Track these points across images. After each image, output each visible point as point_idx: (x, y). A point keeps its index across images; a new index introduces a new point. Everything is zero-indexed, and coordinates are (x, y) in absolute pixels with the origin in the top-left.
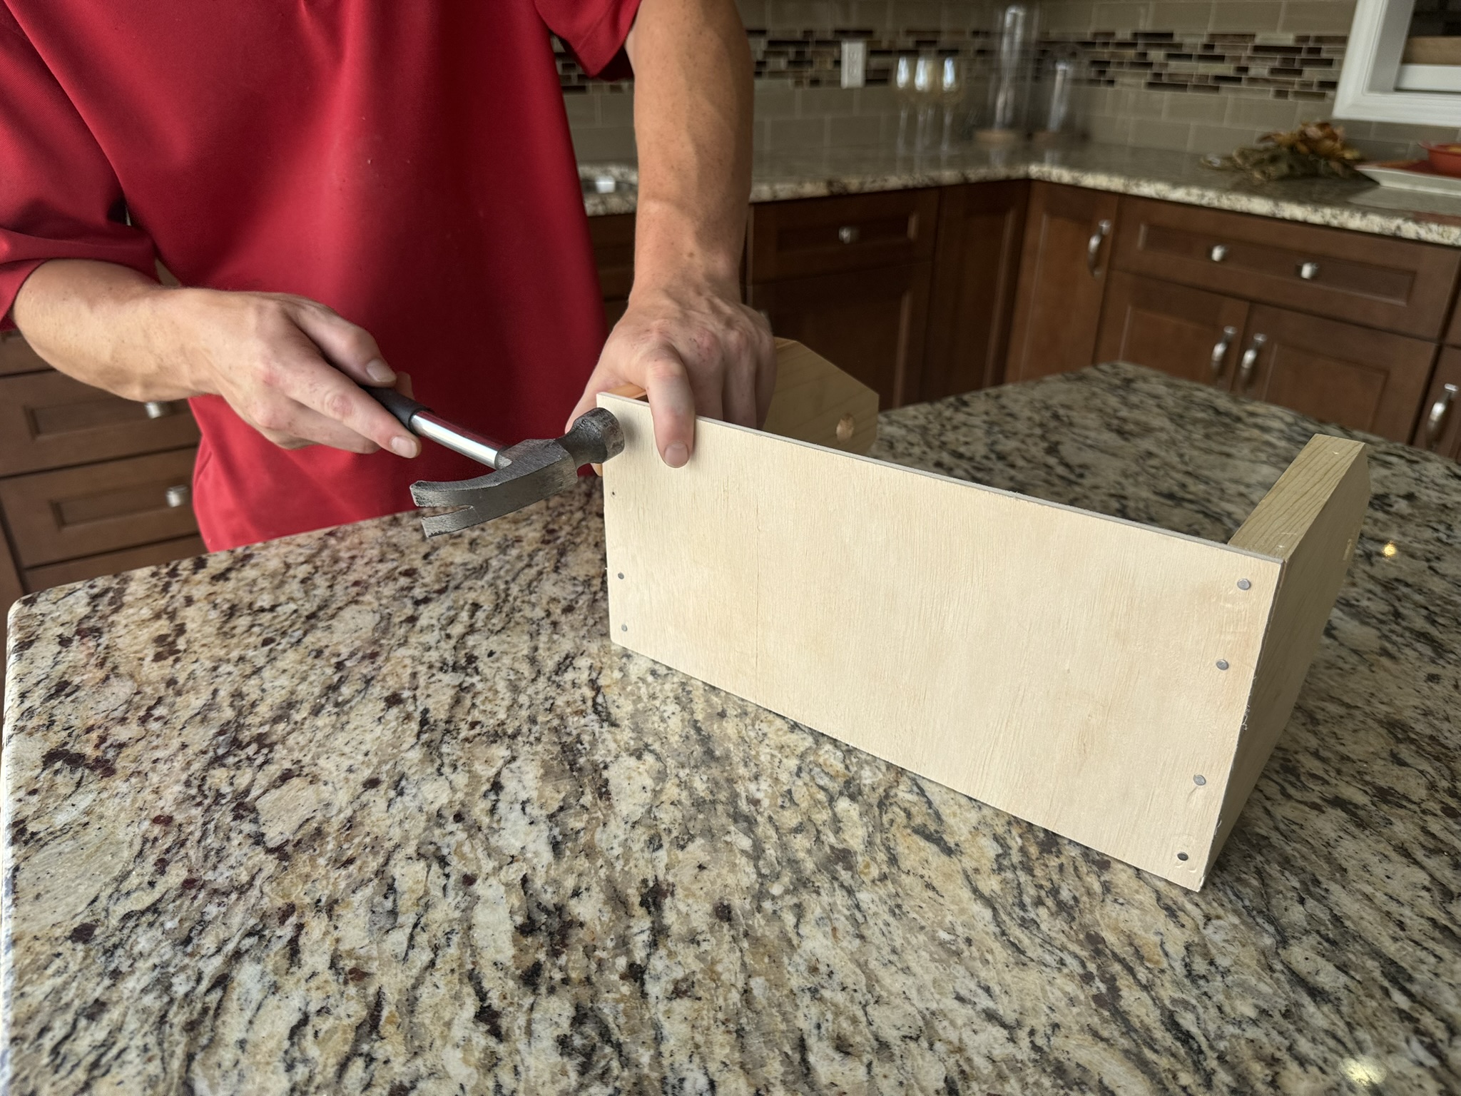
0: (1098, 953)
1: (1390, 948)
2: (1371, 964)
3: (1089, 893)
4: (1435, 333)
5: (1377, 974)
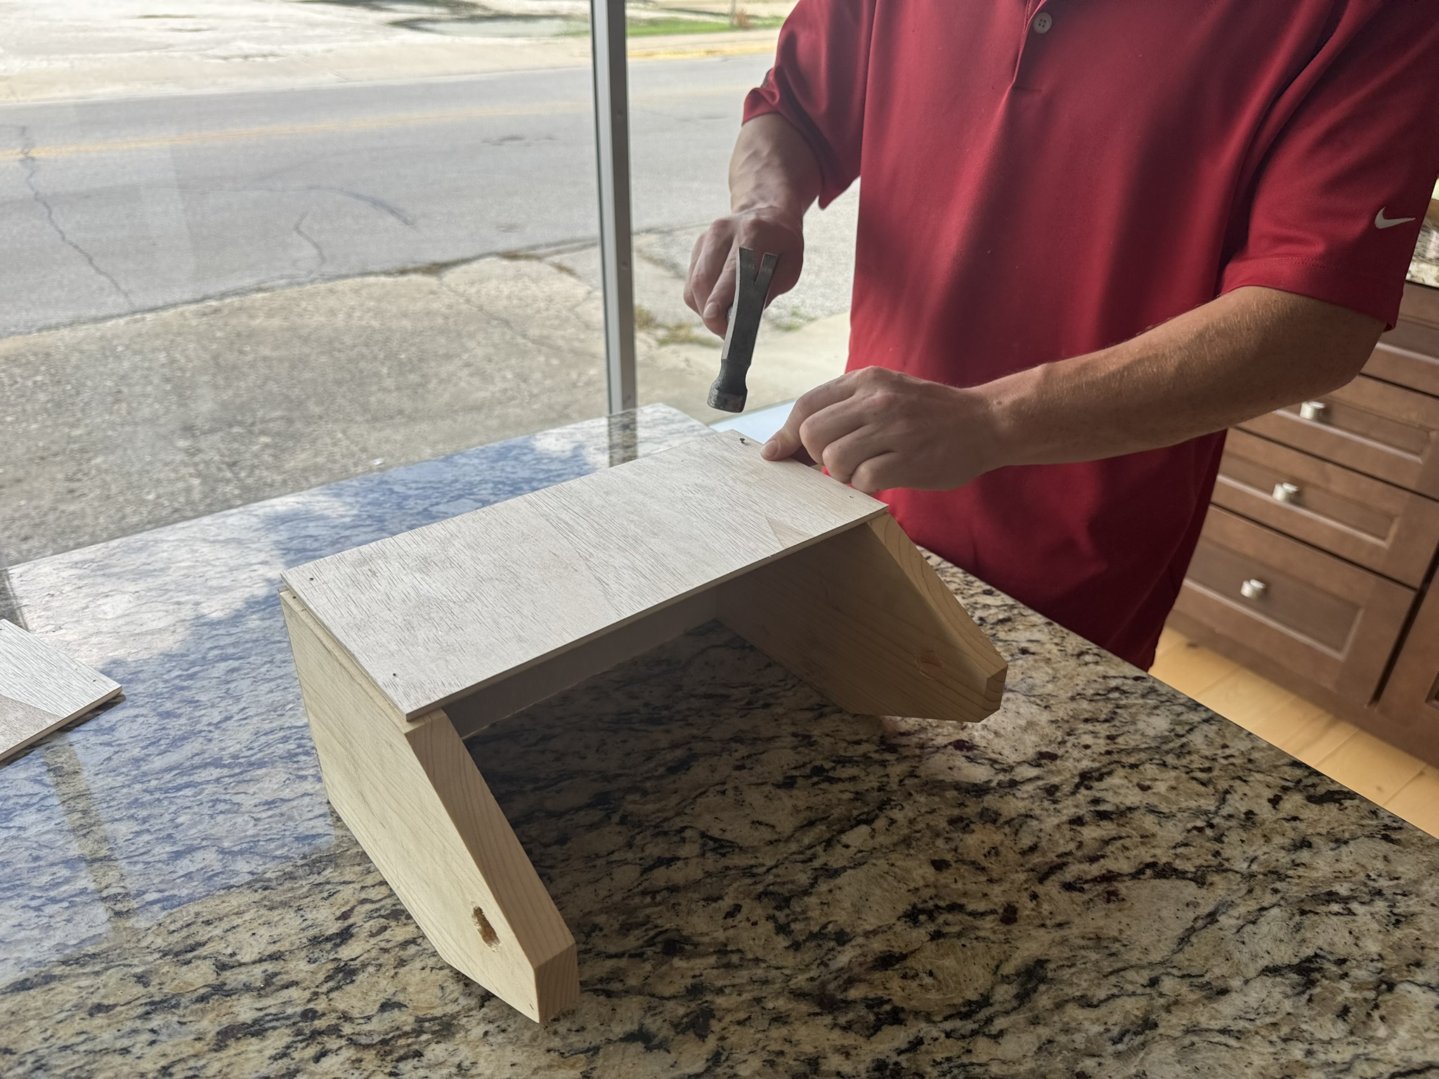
0: (251, 764)
3: (299, 769)
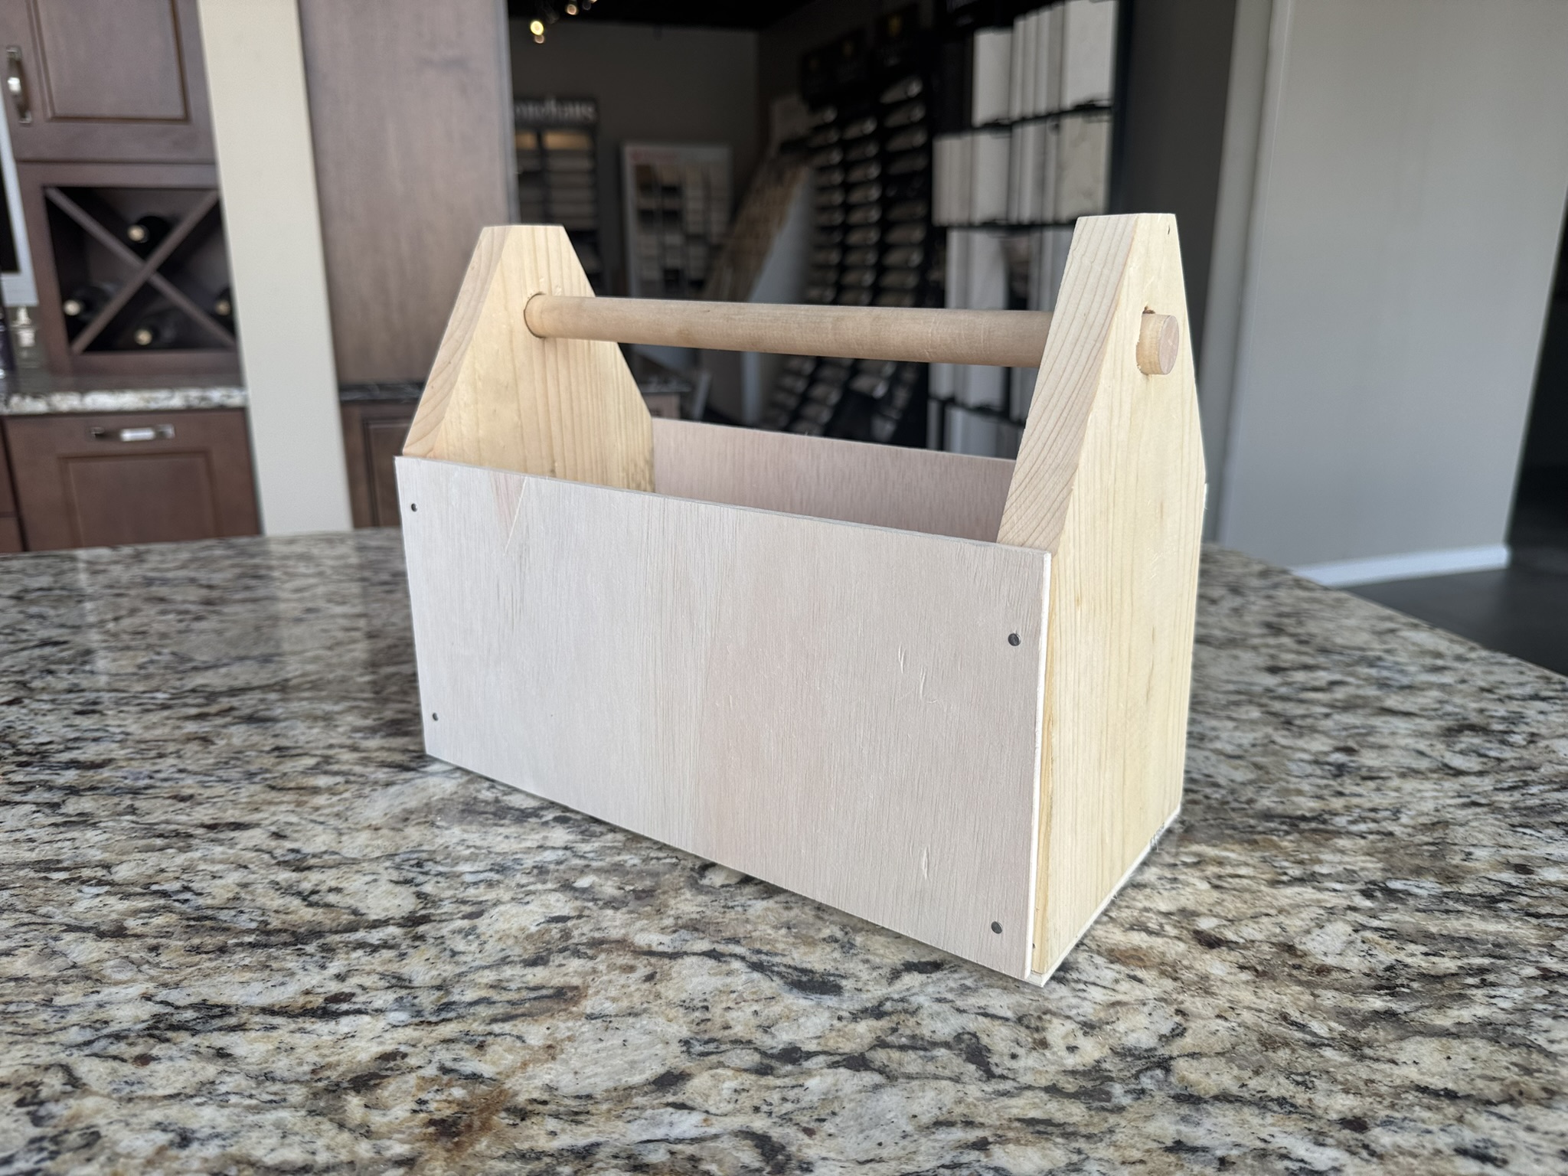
1: (33, 856)
2: (22, 873)
5: (32, 874)
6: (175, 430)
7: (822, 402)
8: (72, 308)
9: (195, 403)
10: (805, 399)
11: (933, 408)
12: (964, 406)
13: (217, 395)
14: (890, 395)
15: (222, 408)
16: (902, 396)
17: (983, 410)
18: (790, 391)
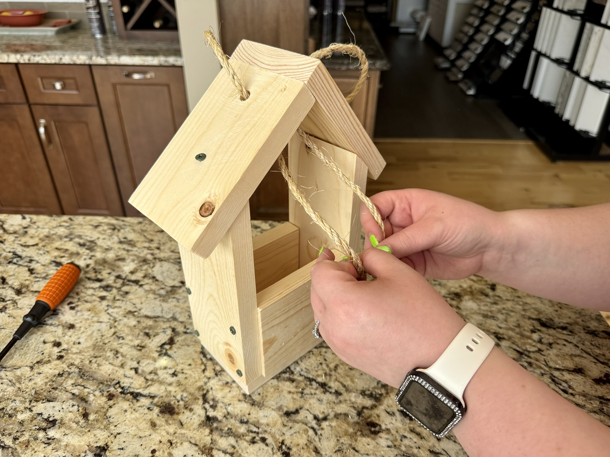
4: (24, 100)
6: (155, 74)
7: (479, 42)
8: (125, 9)
9: (163, 63)
10: (472, 39)
11: (533, 54)
12: (549, 57)
13: (172, 60)
14: (513, 44)
15: (174, 66)
16: (519, 46)
17: (559, 62)
18: (466, 34)
